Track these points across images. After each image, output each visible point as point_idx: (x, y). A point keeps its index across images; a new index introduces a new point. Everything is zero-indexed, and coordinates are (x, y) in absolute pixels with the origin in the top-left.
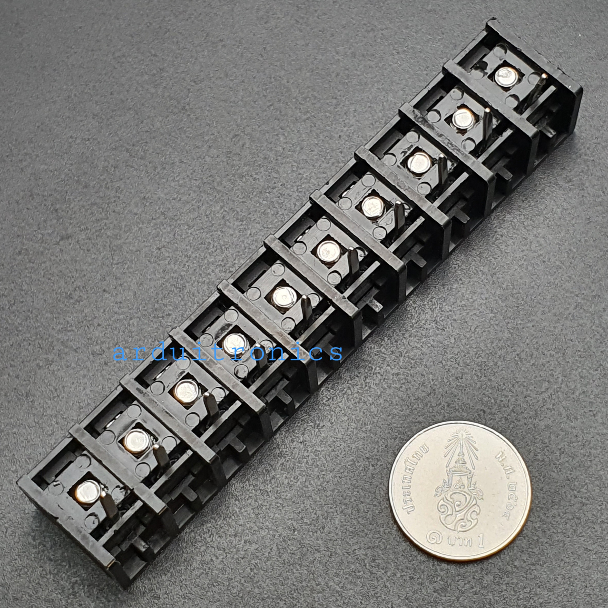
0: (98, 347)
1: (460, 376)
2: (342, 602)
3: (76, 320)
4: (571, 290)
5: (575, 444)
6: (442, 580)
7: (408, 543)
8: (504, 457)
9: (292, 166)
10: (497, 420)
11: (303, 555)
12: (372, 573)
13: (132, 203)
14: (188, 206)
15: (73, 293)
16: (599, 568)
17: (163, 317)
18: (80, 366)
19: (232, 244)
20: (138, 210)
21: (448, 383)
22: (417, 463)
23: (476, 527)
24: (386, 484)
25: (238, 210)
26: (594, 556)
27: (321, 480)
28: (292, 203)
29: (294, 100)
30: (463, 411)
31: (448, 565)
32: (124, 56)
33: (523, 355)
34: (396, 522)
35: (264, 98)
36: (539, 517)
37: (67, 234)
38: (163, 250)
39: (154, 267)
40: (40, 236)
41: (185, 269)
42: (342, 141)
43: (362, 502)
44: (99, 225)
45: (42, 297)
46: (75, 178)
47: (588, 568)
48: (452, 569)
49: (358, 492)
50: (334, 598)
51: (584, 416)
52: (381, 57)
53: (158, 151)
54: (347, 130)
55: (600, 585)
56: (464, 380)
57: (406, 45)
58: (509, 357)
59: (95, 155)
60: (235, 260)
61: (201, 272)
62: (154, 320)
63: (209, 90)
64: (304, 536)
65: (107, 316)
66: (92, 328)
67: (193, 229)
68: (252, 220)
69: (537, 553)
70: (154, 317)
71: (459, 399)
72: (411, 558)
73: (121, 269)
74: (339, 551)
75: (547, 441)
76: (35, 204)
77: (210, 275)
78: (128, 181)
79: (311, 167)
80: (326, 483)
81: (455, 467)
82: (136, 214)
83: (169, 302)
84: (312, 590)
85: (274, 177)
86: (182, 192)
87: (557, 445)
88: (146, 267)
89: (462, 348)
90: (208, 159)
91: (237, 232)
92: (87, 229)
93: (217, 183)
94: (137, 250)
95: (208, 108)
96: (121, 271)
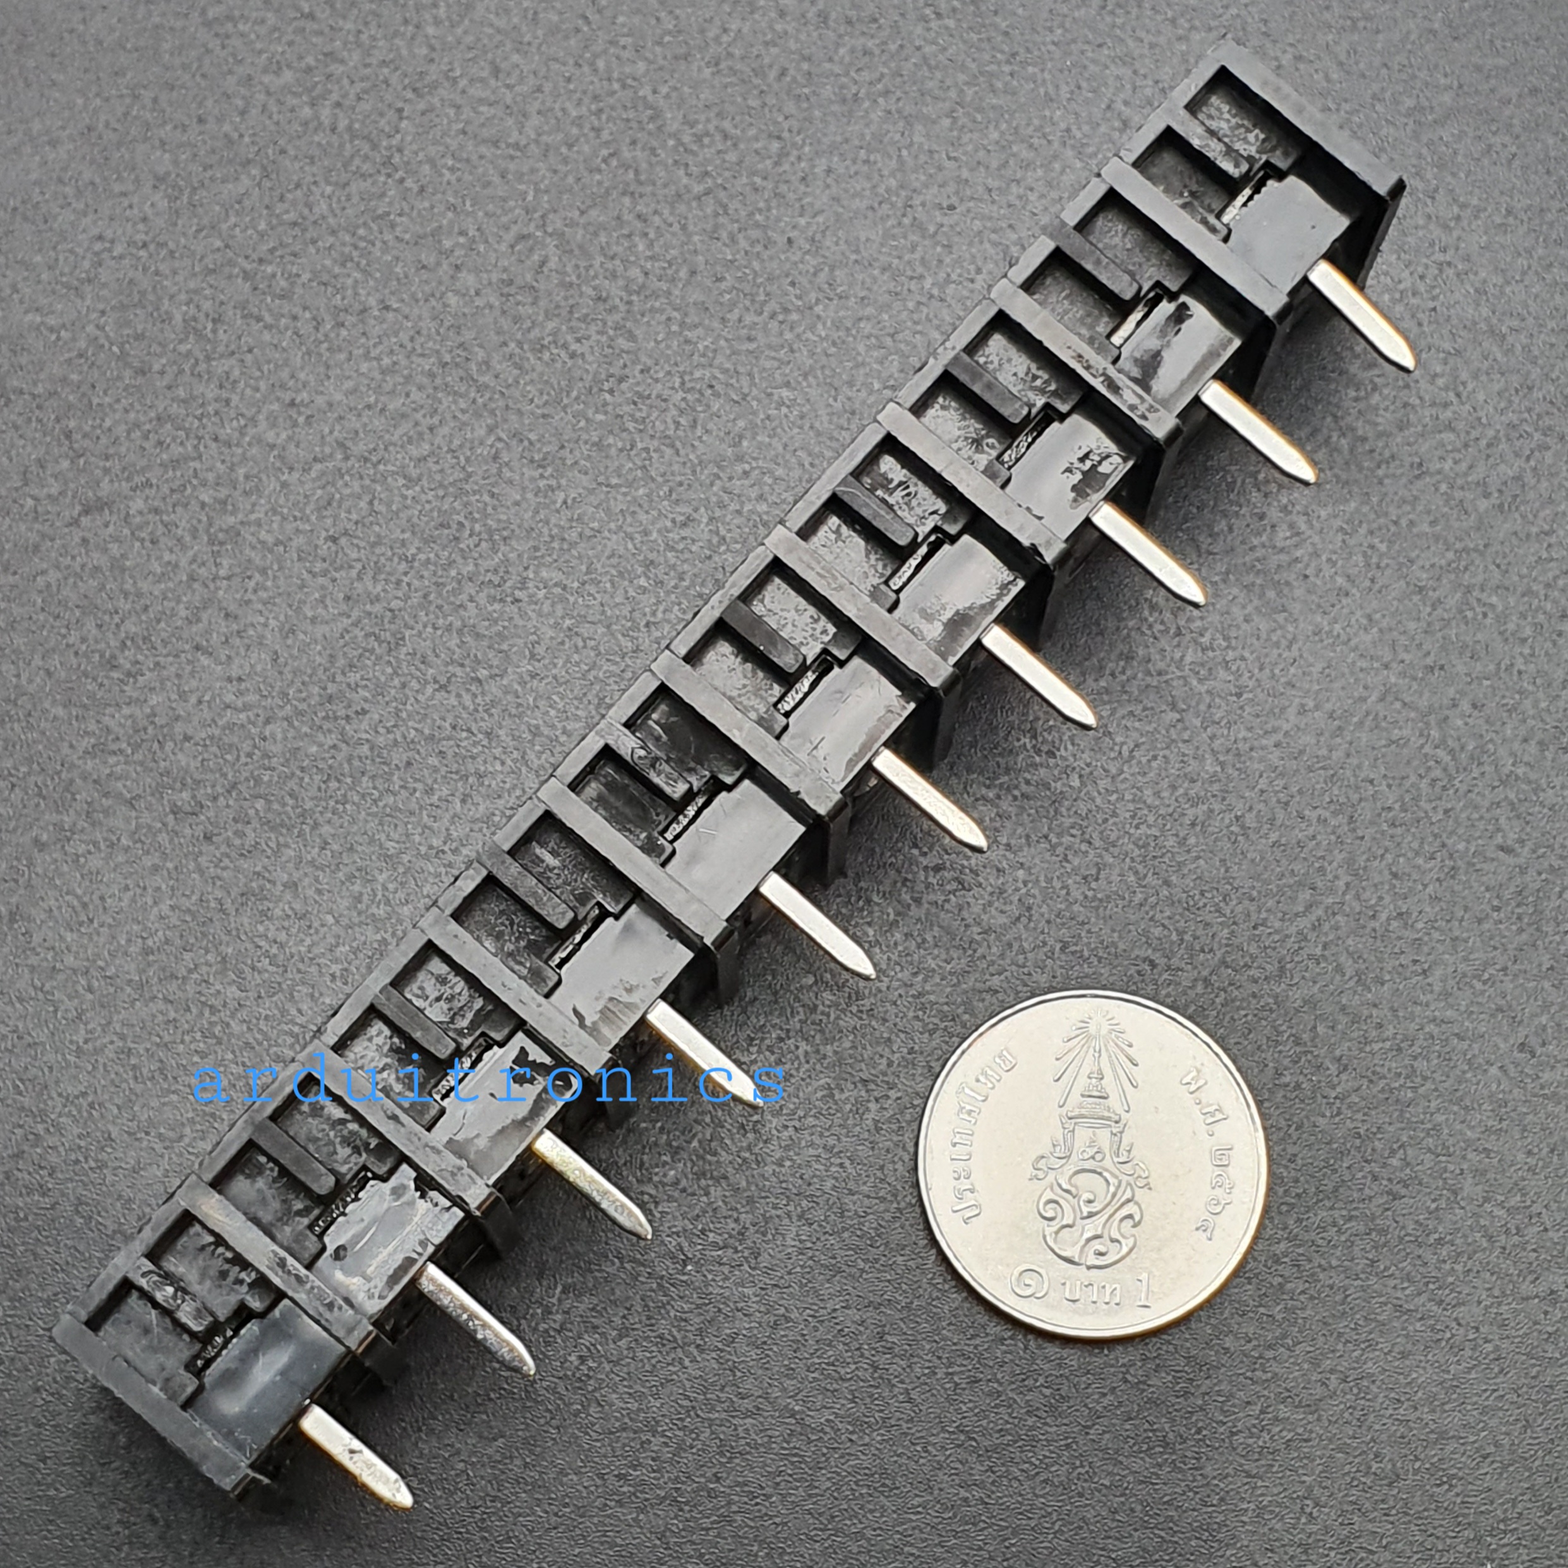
1: (1094, 872)
5: (1376, 1047)
8: (1201, 1082)
10: (1185, 984)
13: (262, 417)
14: (405, 427)
15: (117, 653)
16: (1430, 1356)
17: (347, 717)
18: (143, 842)
19: (519, 527)
20: (278, 435)
21: (1064, 892)
23: (1132, 1255)
25: (533, 436)
26: (1418, 1325)
28: (669, 420)
29: (671, 142)
30: (1099, 961)
32: (230, 18)
33: (1250, 820)
35: (593, 134)
37: (99, 499)
38: (343, 541)
39: (323, 588)
40: (30, 502)
41: (400, 594)
42: (795, 254)
44: (178, 474)
45: (41, 664)
46: (115, 349)
51: (1399, 974)
53: (325, 277)
54: (808, 225)
56: (1102, 882)
58: (1216, 824)
59: (164, 288)
60: (526, 568)
61: (441, 602)
62: (326, 726)
63: (452, 112)
65: (206, 715)
66: (169, 745)
67: (417, 489)
68: (569, 462)
69: (1278, 1317)
71: (1089, 932)
73: (237, 591)
74: (795, 1314)
75: (1306, 1037)
76: (13, 417)
77: (465, 609)
78: (249, 359)
81: (1081, 1107)
82: (273, 447)
85: (623, 351)
86: (388, 387)
87: (1332, 1048)
88: (302, 587)
89: (1098, 801)
90: (452, 300)
91: (530, 496)
92: (148, 484)
93: (479, 364)
94: (278, 543)
95: (450, 162)
96: (238, 596)
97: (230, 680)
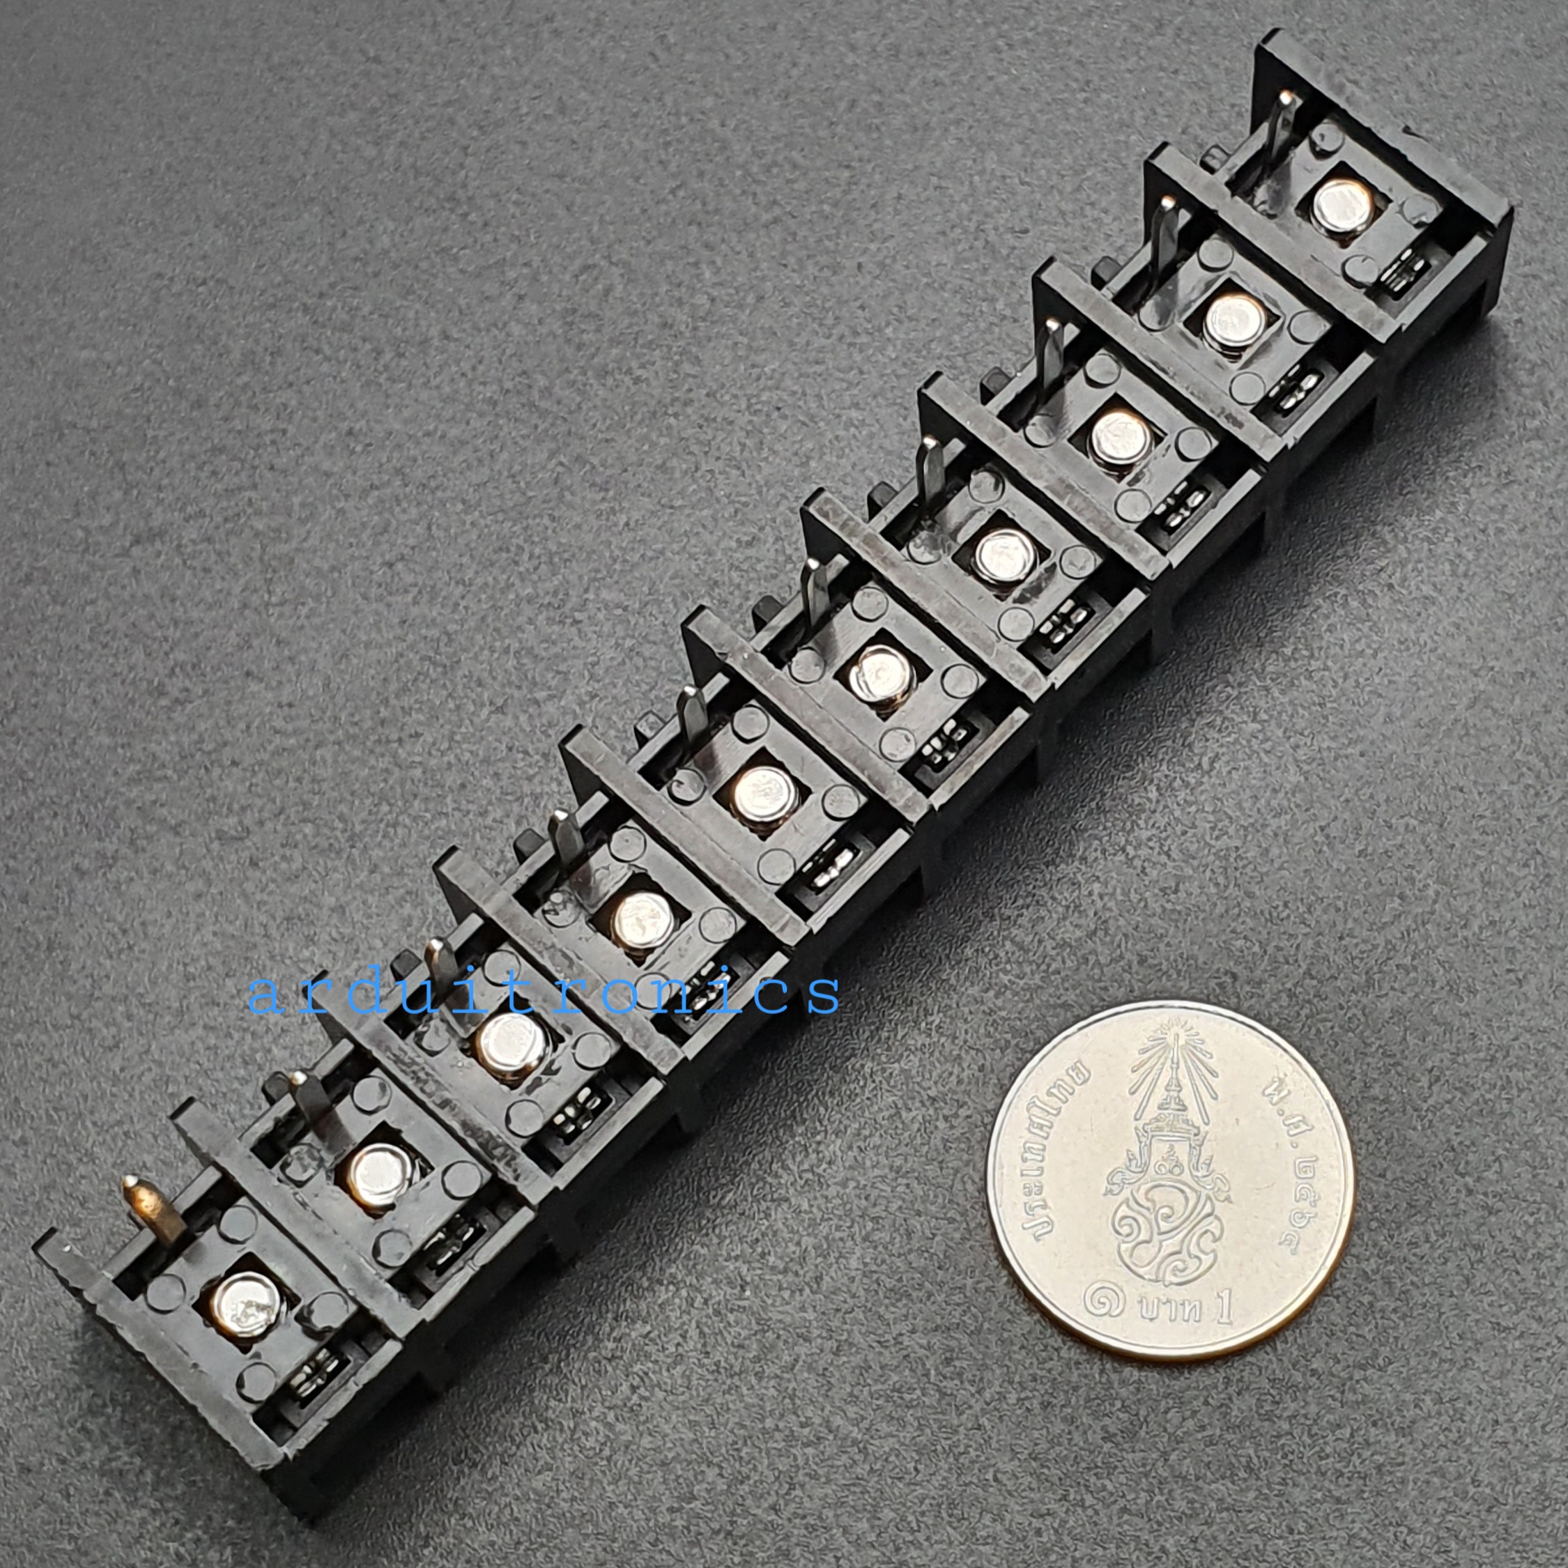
0: (232, 821)
1: (1173, 884)
2: (867, 1467)
3: (176, 750)
4: (1460, 660)
5: (1469, 1058)
6: (1125, 1408)
7: (1037, 1316)
8: (1284, 1093)
9: (735, 344)
10: (1268, 997)
11: (766, 1350)
12: (943, 1395)
13: (319, 446)
14: (466, 453)
15: (166, 680)
16: (1530, 1375)
17: (400, 740)
18: (188, 869)
19: (581, 549)
20: (335, 464)
21: (1142, 905)
22: (1059, 1110)
23: (1213, 1271)
24: (980, 1165)
25: (595, 461)
26: (1517, 1344)
27: (814, 1156)
28: (735, 442)
29: (739, 173)
30: (1179, 973)
31: (1140, 1370)
32: (294, 62)
33: (1334, 830)
34: (1005, 1262)
35: (660, 167)
36: (1375, 1244)
37: (151, 529)
38: (400, 566)
39: (377, 613)
40: (80, 534)
41: (457, 617)
42: (864, 278)
43: (919, 1214)
44: (233, 503)
45: (87, 692)
46: (171, 382)
47: (1502, 1375)
48: (1152, 1378)
49: (908, 1186)
50: (845, 1459)
51: (1492, 983)
52: (967, 56)
53: (386, 309)
54: (878, 250)
55: (1533, 1419)
56: (1182, 895)
57: (1032, 23)
58: (1299, 834)
59: (222, 322)
60: (586, 591)
61: (498, 625)
62: (378, 750)
63: (517, 148)
64: (769, 1301)
65: (255, 740)
66: (216, 772)
67: (477, 513)
68: (631, 485)
69: (1370, 1337)
70: (379, 741)
72: (1044, 1354)
73: (290, 617)
74: (858, 1338)
75: (1395, 1049)
76: (67, 451)
77: (524, 631)
78: (307, 389)
79: (785, 348)
80: (824, 1166)
81: (1157, 1120)
82: (328, 475)
83: (416, 701)
84: (791, 1437)
85: (689, 375)
86: (448, 415)
87: (1423, 1059)
88: (356, 612)
89: (1177, 813)
90: (516, 329)
91: (592, 518)
92: (201, 514)
93: (541, 391)
94: (333, 569)
95: (515, 197)
96: (291, 622)
97: (280, 706)
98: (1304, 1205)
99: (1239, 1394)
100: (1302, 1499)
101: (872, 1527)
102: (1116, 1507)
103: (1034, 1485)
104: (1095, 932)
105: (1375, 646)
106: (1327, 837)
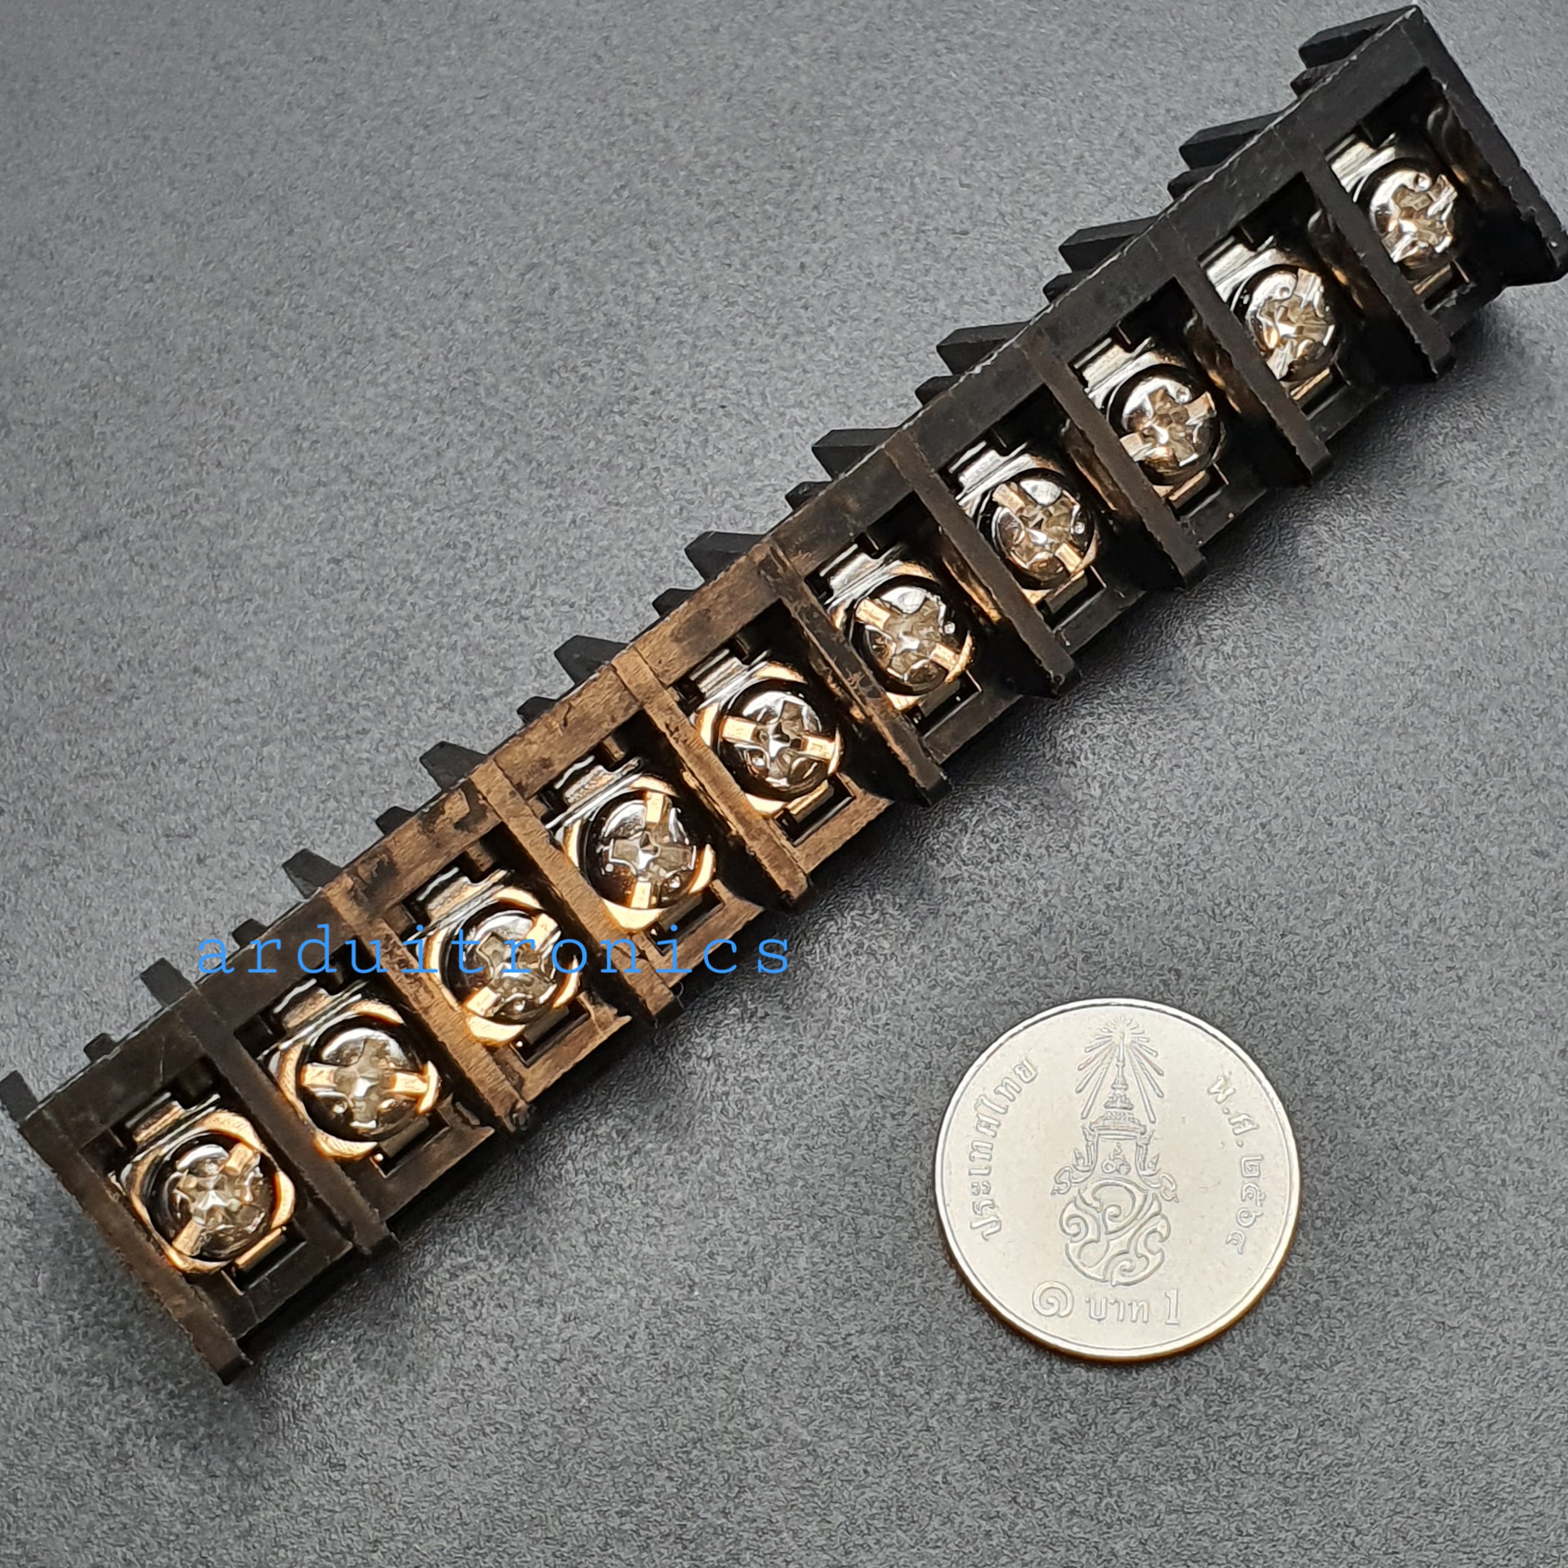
0: (179, 818)
1: (1117, 881)
3: (123, 747)
4: (1398, 658)
5: (1411, 1055)
6: (1073, 1409)
7: (986, 1316)
9: (680, 343)
10: (1212, 995)
11: (715, 1351)
12: (891, 1394)
13: (266, 443)
14: (412, 450)
16: (1475, 1375)
17: (348, 737)
18: (134, 866)
19: (527, 546)
20: (282, 460)
21: (1086, 901)
22: (1006, 1110)
23: (1161, 1270)
25: (541, 458)
26: (1462, 1343)
27: (761, 1155)
28: (680, 439)
30: (1124, 970)
31: (1088, 1370)
33: (1276, 827)
34: (953, 1262)
35: (604, 168)
36: (1320, 1244)
37: (99, 525)
38: (346, 563)
42: (807, 278)
43: (867, 1212)
44: (180, 499)
45: (34, 689)
46: (118, 379)
47: (1446, 1375)
48: (1099, 1378)
49: (856, 1184)
50: (794, 1462)
51: (1433, 980)
53: (333, 307)
54: (821, 250)
55: (1480, 1418)
59: (169, 320)
60: (533, 588)
61: (446, 622)
62: (326, 745)
63: (462, 148)
64: (718, 1302)
65: (203, 737)
66: (164, 768)
67: (424, 510)
68: (578, 483)
69: (1316, 1336)
70: (325, 738)
72: (993, 1355)
73: (237, 614)
74: (806, 1339)
75: (1338, 1046)
76: (14, 447)
78: (254, 387)
79: (729, 347)
80: (772, 1164)
82: (276, 471)
83: (363, 697)
85: (634, 373)
86: (395, 411)
87: (1365, 1057)
88: (303, 609)
89: (1120, 809)
90: (461, 327)
92: (149, 510)
93: (487, 389)
94: (280, 566)
95: (461, 195)
96: (238, 619)
97: (227, 702)
98: (1248, 1203)
99: (1186, 1394)
100: (1251, 1501)
101: (822, 1531)
102: (1065, 1509)
103: (984, 1487)
104: (1039, 930)
105: (1313, 644)
106: (1269, 834)
